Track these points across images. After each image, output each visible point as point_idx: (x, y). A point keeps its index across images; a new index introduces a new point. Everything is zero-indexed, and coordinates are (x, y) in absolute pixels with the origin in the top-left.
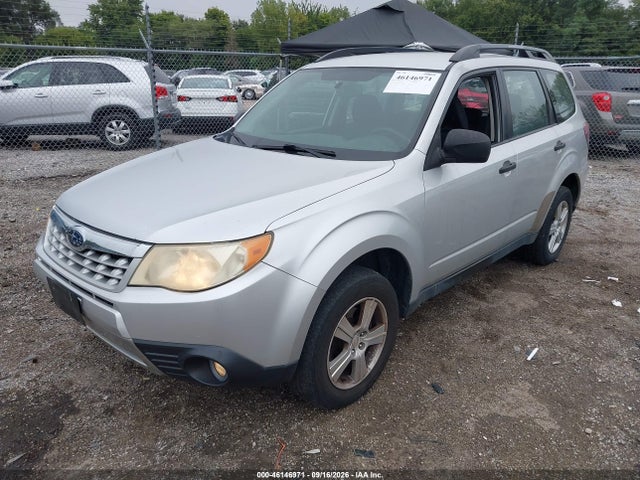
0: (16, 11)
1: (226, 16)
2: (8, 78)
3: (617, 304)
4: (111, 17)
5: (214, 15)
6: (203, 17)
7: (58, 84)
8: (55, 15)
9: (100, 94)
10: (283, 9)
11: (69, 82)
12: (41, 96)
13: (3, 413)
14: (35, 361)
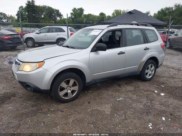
0: (53, 15)
1: (105, 15)
2: (39, 31)
3: (156, 92)
4: (75, 16)
5: (102, 14)
6: (99, 15)
7: (49, 32)
8: (62, 15)
9: (58, 35)
10: (121, 12)
11: (52, 32)
12: (45, 35)
13: (1, 95)
14: (14, 88)
